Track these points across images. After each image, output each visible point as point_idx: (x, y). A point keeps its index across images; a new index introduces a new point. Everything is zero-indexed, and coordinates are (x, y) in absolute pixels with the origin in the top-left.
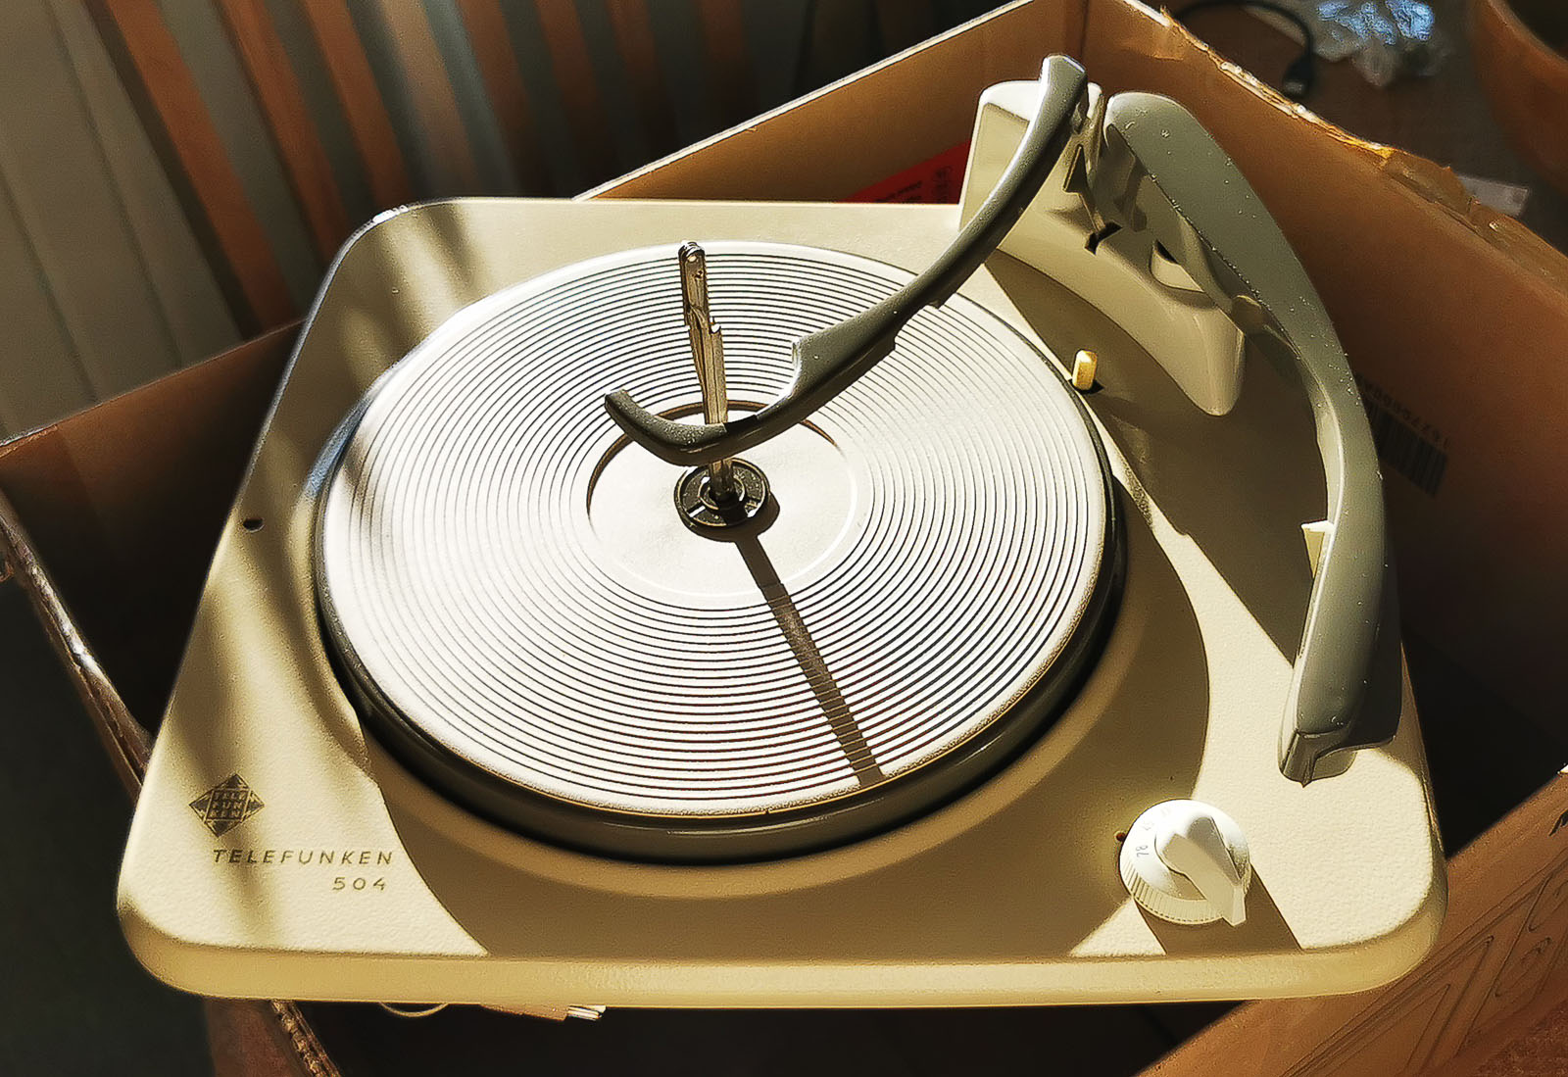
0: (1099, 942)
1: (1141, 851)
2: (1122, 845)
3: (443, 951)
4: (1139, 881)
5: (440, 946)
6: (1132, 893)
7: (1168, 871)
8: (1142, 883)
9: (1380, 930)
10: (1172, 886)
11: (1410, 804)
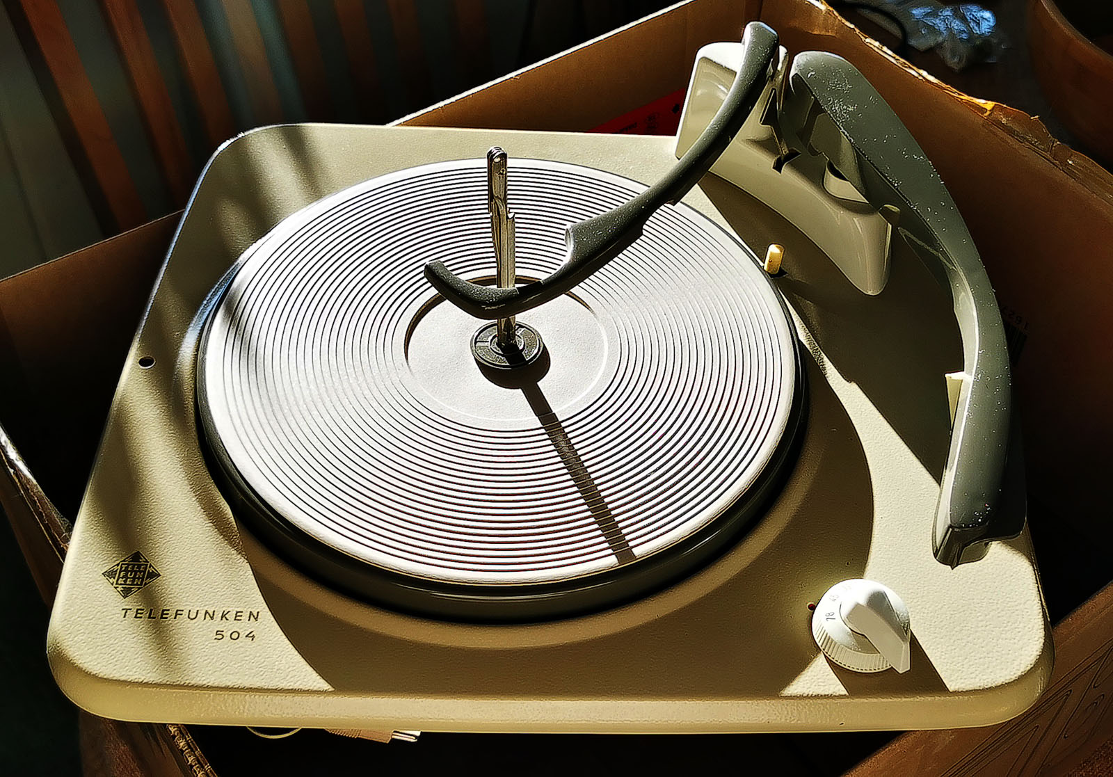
0: (798, 687)
1: (830, 617)
2: (813, 613)
3: (301, 687)
4: (828, 639)
5: (298, 684)
6: (822, 648)
7: (851, 632)
8: (830, 641)
9: (1008, 678)
10: (854, 642)
11: (1025, 585)
